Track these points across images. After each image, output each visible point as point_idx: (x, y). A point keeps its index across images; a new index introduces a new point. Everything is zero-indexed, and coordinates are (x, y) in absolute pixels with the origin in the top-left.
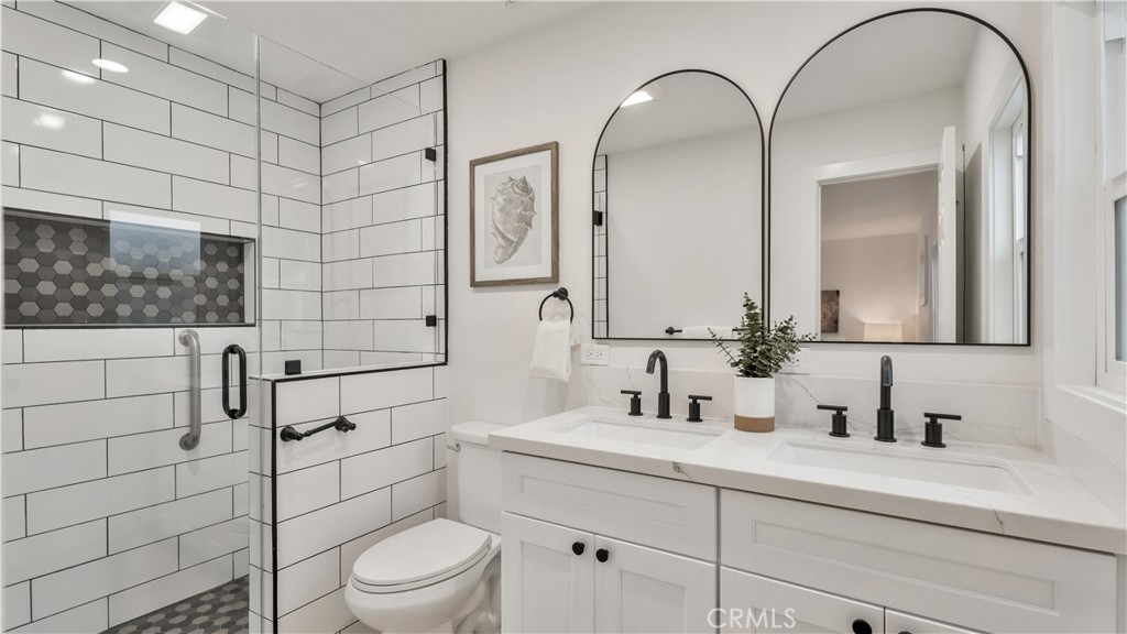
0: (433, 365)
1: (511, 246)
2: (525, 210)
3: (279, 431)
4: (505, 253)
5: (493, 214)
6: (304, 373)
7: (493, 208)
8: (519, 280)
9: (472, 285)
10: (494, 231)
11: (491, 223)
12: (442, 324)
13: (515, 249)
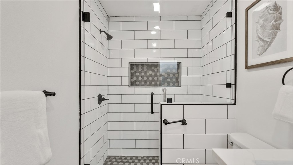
0: (228, 104)
1: (266, 45)
2: (275, 22)
3: (162, 120)
4: (263, 48)
5: (257, 30)
6: (173, 103)
7: (257, 27)
8: (270, 62)
9: (246, 68)
10: (258, 39)
11: (256, 35)
12: (233, 86)
13: (269, 45)
